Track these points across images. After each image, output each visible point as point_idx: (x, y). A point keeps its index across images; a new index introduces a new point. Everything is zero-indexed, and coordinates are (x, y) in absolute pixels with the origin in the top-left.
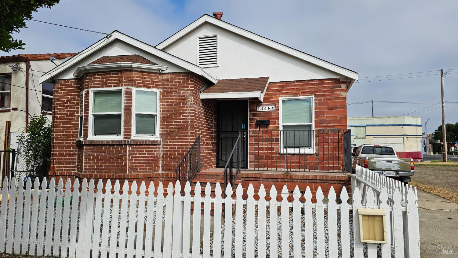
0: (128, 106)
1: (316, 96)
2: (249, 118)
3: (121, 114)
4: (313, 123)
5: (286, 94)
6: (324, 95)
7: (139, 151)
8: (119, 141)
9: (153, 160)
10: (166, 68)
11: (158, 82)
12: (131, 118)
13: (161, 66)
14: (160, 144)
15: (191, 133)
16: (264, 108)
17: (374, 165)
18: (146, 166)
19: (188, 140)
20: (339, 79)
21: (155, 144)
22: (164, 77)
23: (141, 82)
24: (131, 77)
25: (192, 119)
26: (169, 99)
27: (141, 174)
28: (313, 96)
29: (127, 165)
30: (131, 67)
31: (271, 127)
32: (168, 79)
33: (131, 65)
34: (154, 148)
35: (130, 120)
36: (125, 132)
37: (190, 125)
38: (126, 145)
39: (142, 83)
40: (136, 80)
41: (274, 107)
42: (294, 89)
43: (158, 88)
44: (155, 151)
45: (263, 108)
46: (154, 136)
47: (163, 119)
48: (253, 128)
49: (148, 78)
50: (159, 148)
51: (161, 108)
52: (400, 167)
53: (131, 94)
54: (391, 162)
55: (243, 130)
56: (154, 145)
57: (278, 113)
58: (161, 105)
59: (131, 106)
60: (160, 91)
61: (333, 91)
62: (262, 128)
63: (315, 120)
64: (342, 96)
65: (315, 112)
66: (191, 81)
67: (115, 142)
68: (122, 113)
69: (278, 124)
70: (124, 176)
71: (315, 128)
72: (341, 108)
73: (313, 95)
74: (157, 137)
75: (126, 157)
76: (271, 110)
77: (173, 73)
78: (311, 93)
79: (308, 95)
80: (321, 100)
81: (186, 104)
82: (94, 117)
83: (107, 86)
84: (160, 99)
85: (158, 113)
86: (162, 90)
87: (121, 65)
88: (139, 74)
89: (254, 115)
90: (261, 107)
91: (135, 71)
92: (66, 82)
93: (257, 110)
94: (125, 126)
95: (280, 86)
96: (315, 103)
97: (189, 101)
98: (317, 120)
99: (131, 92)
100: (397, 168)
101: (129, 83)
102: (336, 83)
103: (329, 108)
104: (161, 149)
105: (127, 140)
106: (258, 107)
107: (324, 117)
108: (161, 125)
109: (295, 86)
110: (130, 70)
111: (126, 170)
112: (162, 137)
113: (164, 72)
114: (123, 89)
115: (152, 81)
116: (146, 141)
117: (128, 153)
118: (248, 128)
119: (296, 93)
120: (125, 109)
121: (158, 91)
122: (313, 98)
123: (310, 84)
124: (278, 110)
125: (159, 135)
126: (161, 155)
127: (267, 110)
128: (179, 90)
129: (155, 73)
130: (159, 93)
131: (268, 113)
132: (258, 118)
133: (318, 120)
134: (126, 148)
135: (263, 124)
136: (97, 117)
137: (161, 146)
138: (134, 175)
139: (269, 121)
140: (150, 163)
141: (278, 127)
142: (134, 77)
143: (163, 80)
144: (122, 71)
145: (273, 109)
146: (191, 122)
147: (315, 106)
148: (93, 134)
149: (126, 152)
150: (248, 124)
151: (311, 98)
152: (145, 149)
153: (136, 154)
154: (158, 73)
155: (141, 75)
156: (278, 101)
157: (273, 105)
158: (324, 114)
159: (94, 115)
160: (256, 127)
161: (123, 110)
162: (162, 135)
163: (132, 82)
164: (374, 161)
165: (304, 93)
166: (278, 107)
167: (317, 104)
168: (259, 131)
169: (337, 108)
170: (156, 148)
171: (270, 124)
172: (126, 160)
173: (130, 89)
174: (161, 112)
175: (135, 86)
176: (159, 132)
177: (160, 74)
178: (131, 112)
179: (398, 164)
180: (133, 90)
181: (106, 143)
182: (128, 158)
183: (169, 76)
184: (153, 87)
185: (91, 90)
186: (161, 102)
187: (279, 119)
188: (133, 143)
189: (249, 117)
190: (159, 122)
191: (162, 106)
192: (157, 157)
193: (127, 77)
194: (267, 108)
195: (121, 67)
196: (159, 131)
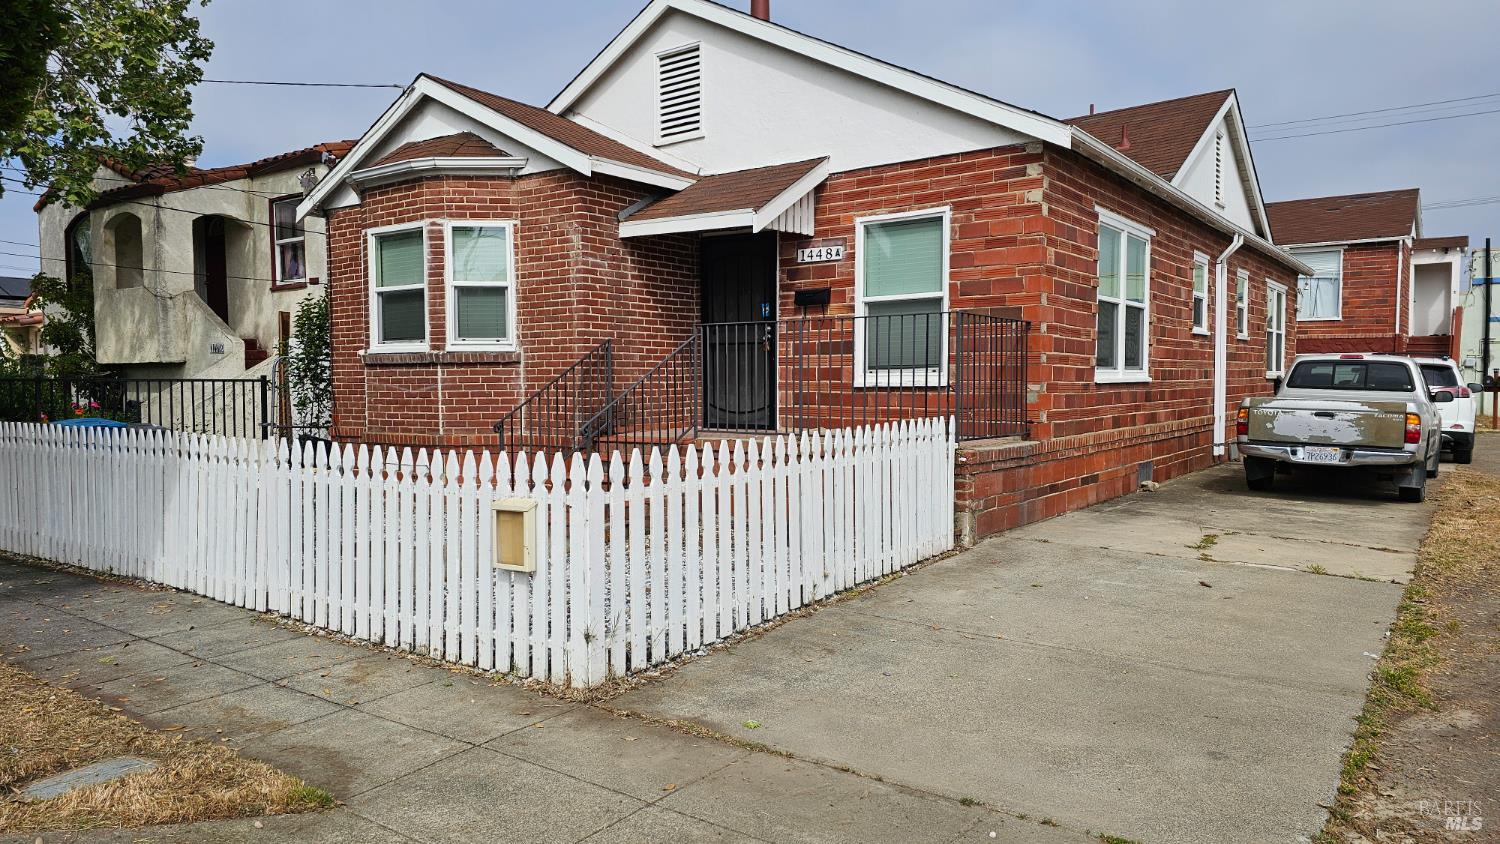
0: (438, 267)
1: (956, 207)
2: (781, 285)
3: (422, 290)
4: (945, 294)
5: (873, 206)
6: (978, 203)
7: (467, 380)
8: (421, 355)
9: (503, 402)
10: (524, 162)
11: (508, 201)
12: (444, 298)
13: (515, 160)
14: (519, 363)
15: (579, 333)
16: (815, 251)
17: (1269, 425)
18: (484, 416)
19: (574, 350)
20: (1022, 148)
21: (506, 361)
22: (524, 185)
23: (465, 203)
24: (439, 193)
25: (580, 295)
26: (534, 244)
27: (471, 438)
28: (947, 208)
29: (440, 413)
30: (435, 169)
31: (833, 310)
32: (529, 192)
33: (432, 163)
34: (504, 373)
35: (442, 304)
36: (432, 333)
37: (577, 310)
38: (435, 365)
39: (469, 208)
40: (452, 201)
41: (841, 249)
42: (894, 190)
43: (509, 216)
44: (506, 380)
45: (814, 254)
46: (503, 341)
47: (524, 299)
48: (788, 315)
49: (486, 194)
50: (518, 373)
51: (517, 270)
52: (1362, 433)
53: (442, 239)
54: (1331, 415)
55: (765, 318)
56: (505, 364)
57: (853, 266)
58: (517, 262)
59: (443, 268)
60: (515, 225)
61: (1004, 187)
62: (811, 313)
63: (950, 284)
64: (1028, 201)
65: (952, 257)
66: (576, 193)
67: (414, 359)
68: (425, 286)
69: (853, 299)
70: (434, 439)
71: (950, 308)
72: (1024, 242)
73: (947, 204)
74: (510, 343)
75: (436, 395)
76: (834, 258)
77: (539, 173)
78: (941, 198)
79: (932, 206)
80: (968, 218)
81: (568, 256)
82: (381, 299)
83: (398, 222)
84: (516, 246)
85: (511, 283)
86: (518, 222)
87: (413, 165)
88: (459, 185)
89: (793, 274)
90: (807, 251)
91: (448, 177)
92: (346, 214)
93: (799, 261)
94: (432, 319)
95: (861, 183)
96: (953, 230)
97: (573, 248)
98: (956, 284)
99: (441, 232)
100: (1352, 436)
101: (437, 210)
102: (1014, 161)
103: (990, 244)
104: (522, 376)
105: (436, 352)
106: (800, 251)
107: (975, 273)
108: (519, 314)
109: (899, 178)
110: (436, 176)
111: (437, 424)
112: (522, 343)
113: (521, 173)
114: (424, 224)
115: (492, 201)
116: (482, 354)
117: (440, 385)
118: (778, 315)
119: (901, 200)
120: (431, 275)
121: (508, 225)
122: (946, 212)
123: (939, 172)
124: (852, 257)
125: (515, 340)
126: (523, 391)
127: (824, 258)
128: (552, 220)
129: (500, 178)
130: (512, 230)
131: (825, 269)
132: (801, 283)
133: (959, 283)
134: (436, 373)
135: (814, 300)
136: (387, 299)
137: (522, 368)
138: (457, 439)
139: (828, 291)
140: (494, 409)
141: (852, 308)
142: (448, 193)
143: (521, 193)
144: (421, 179)
145: (838, 254)
146: (579, 302)
147: (952, 239)
148: (381, 338)
149: (435, 381)
150: (778, 302)
151: (939, 215)
152: (480, 375)
153: (460, 387)
154: (507, 178)
155: (463, 186)
156: (852, 230)
157: (840, 243)
158: (977, 263)
159: (379, 294)
160: (796, 312)
161: (426, 278)
162: (523, 338)
163: (442, 208)
164: (1272, 410)
165: (922, 201)
166: (853, 247)
167: (956, 234)
168: (804, 321)
169: (1011, 241)
170: (510, 373)
171: (832, 299)
172: (437, 402)
173: (439, 225)
174: (518, 278)
175: (451, 216)
176: (515, 332)
177: (513, 179)
178: (443, 282)
179: (1356, 423)
180: (445, 227)
181: (399, 362)
182: (440, 398)
183: (532, 185)
184: (496, 216)
185: (370, 231)
186: (516, 254)
187: (853, 284)
188: (448, 359)
189: (780, 281)
190: (515, 306)
191: (520, 264)
192: (512, 394)
193: (432, 194)
194: (824, 253)
195: (412, 172)
196: (515, 330)
